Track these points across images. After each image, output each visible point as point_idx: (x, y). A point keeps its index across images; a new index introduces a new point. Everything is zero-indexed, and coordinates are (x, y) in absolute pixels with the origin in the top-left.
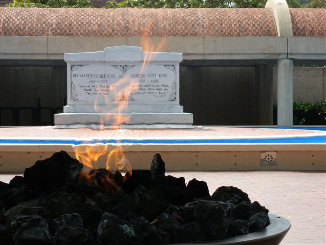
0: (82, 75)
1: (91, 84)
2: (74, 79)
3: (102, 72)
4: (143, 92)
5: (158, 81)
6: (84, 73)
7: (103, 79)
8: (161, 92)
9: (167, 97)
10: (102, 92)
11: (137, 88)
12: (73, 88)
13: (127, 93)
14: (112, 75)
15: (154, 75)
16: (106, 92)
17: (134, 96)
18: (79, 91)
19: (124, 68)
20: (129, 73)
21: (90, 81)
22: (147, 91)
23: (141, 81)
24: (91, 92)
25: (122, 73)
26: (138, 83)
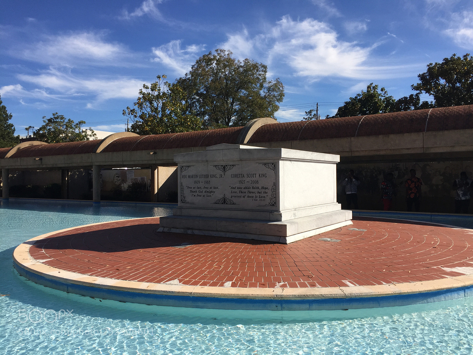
1: (196, 186)
2: (182, 180)
3: (205, 172)
4: (242, 195)
5: (258, 182)
6: (191, 173)
7: (207, 179)
8: (261, 195)
9: (268, 201)
11: (236, 190)
12: (182, 190)
13: (228, 195)
14: (214, 176)
15: (253, 175)
16: (209, 194)
17: (235, 200)
18: (187, 192)
19: (224, 167)
20: (229, 173)
21: (195, 182)
22: (247, 194)
23: (241, 182)
24: (196, 194)
25: (223, 174)
26: (238, 185)
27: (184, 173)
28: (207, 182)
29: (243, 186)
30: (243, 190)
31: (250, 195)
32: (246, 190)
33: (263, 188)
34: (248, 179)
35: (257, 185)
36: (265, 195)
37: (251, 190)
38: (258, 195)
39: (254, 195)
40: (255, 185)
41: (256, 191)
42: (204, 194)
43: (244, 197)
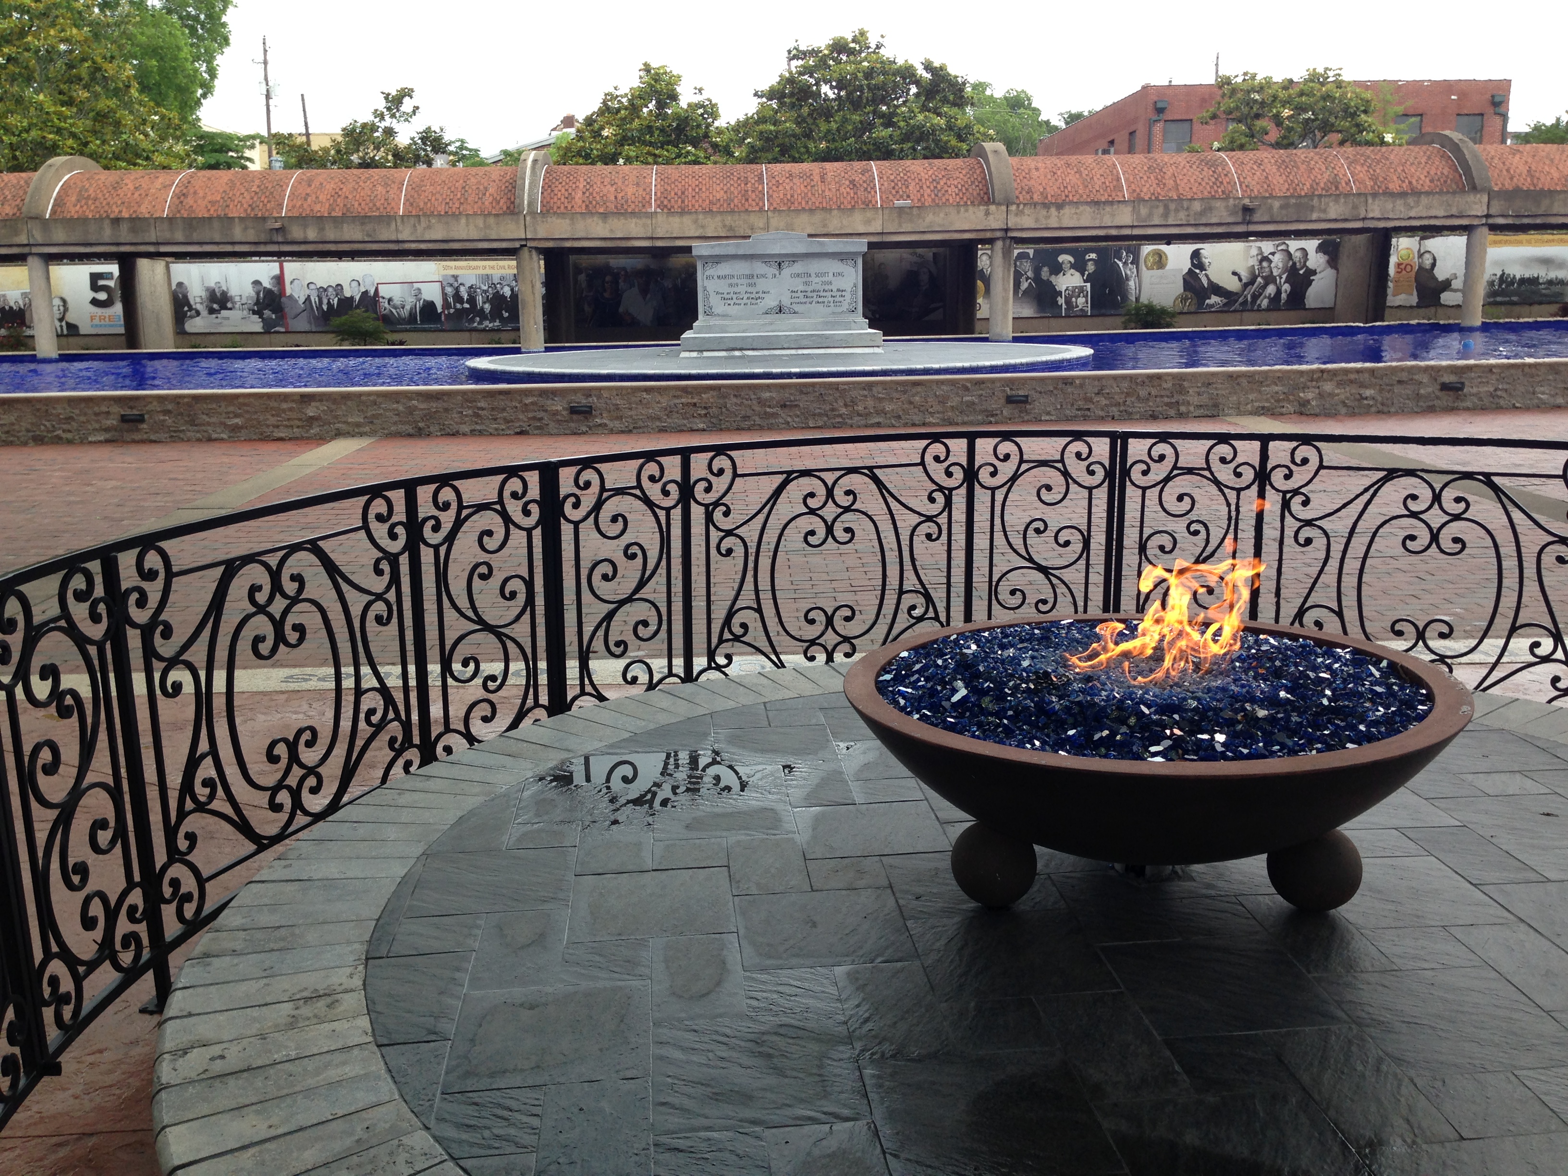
0: (719, 277)
1: (732, 290)
2: (706, 283)
3: (747, 272)
4: (808, 300)
5: (831, 283)
6: (721, 273)
7: (750, 281)
8: (836, 299)
9: (845, 307)
10: (749, 302)
11: (799, 294)
12: (707, 297)
13: (786, 301)
14: (763, 276)
15: (825, 274)
16: (754, 301)
17: (796, 308)
18: (714, 300)
19: (780, 264)
20: (787, 271)
21: (731, 285)
22: (815, 299)
23: (806, 283)
24: (732, 302)
25: (777, 273)
26: (801, 287)
27: (707, 273)
28: (750, 285)
29: (810, 288)
30: (809, 294)
31: (820, 300)
32: (815, 294)
33: (838, 290)
34: (817, 280)
35: (830, 287)
36: (842, 299)
37: (822, 294)
38: (831, 299)
39: (826, 300)
40: (827, 287)
41: (829, 294)
42: (745, 301)
43: (811, 303)
